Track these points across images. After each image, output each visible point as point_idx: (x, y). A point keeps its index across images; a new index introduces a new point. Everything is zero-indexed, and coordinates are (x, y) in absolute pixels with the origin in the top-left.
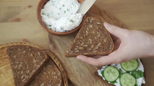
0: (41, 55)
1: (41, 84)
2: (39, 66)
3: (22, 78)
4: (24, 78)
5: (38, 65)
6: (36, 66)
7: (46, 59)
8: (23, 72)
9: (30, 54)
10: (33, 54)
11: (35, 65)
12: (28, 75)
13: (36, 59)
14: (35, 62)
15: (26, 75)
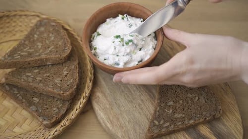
0: (68, 85)
1: (37, 98)
2: (50, 89)
3: (27, 74)
4: (28, 76)
5: (51, 86)
6: (49, 85)
7: (64, 94)
8: (37, 72)
9: (66, 70)
10: (68, 74)
11: (51, 83)
12: (34, 79)
13: (61, 80)
14: (56, 81)
15: (33, 78)
